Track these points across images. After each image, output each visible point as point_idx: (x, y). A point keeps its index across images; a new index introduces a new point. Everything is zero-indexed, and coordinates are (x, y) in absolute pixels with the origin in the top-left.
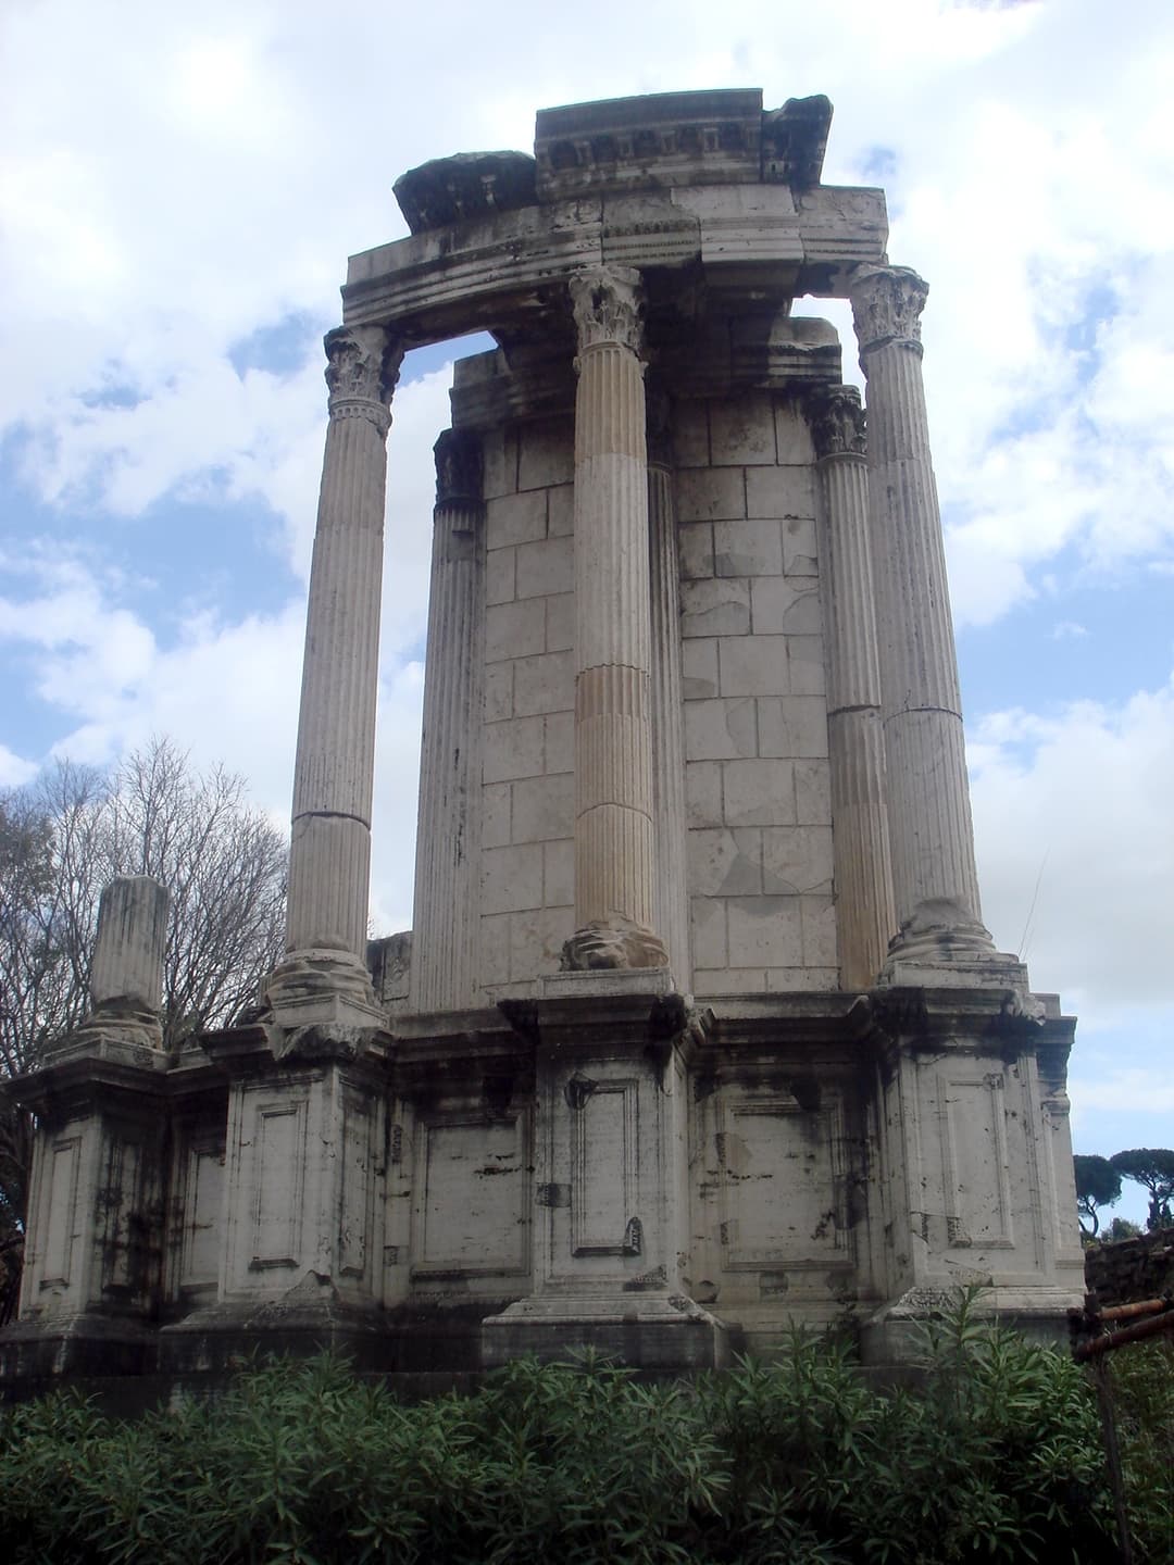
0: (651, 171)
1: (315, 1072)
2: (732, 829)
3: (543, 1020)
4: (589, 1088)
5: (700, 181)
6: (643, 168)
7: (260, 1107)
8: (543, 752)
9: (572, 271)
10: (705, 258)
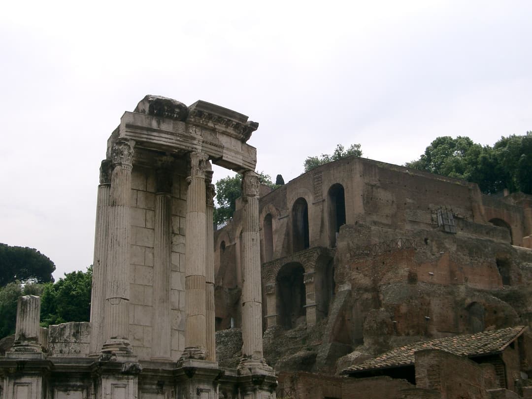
0: (216, 127)
1: (131, 377)
2: (181, 311)
3: (197, 372)
4: (202, 390)
5: (224, 133)
6: (215, 124)
7: (112, 384)
8: (134, 276)
9: (194, 150)
10: (224, 158)
